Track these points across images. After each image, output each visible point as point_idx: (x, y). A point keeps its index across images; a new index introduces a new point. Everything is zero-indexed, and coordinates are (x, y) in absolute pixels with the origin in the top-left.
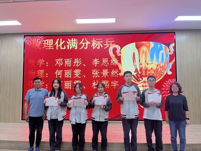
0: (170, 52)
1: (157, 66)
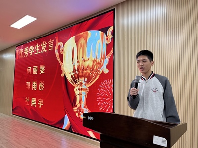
0: (107, 39)
1: (93, 62)
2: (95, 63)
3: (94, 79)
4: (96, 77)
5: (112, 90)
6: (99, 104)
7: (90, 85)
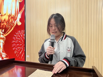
1: (9, 16)
2: (10, 18)
3: (10, 30)
4: (11, 28)
5: (24, 38)
6: (14, 49)
7: (7, 35)
